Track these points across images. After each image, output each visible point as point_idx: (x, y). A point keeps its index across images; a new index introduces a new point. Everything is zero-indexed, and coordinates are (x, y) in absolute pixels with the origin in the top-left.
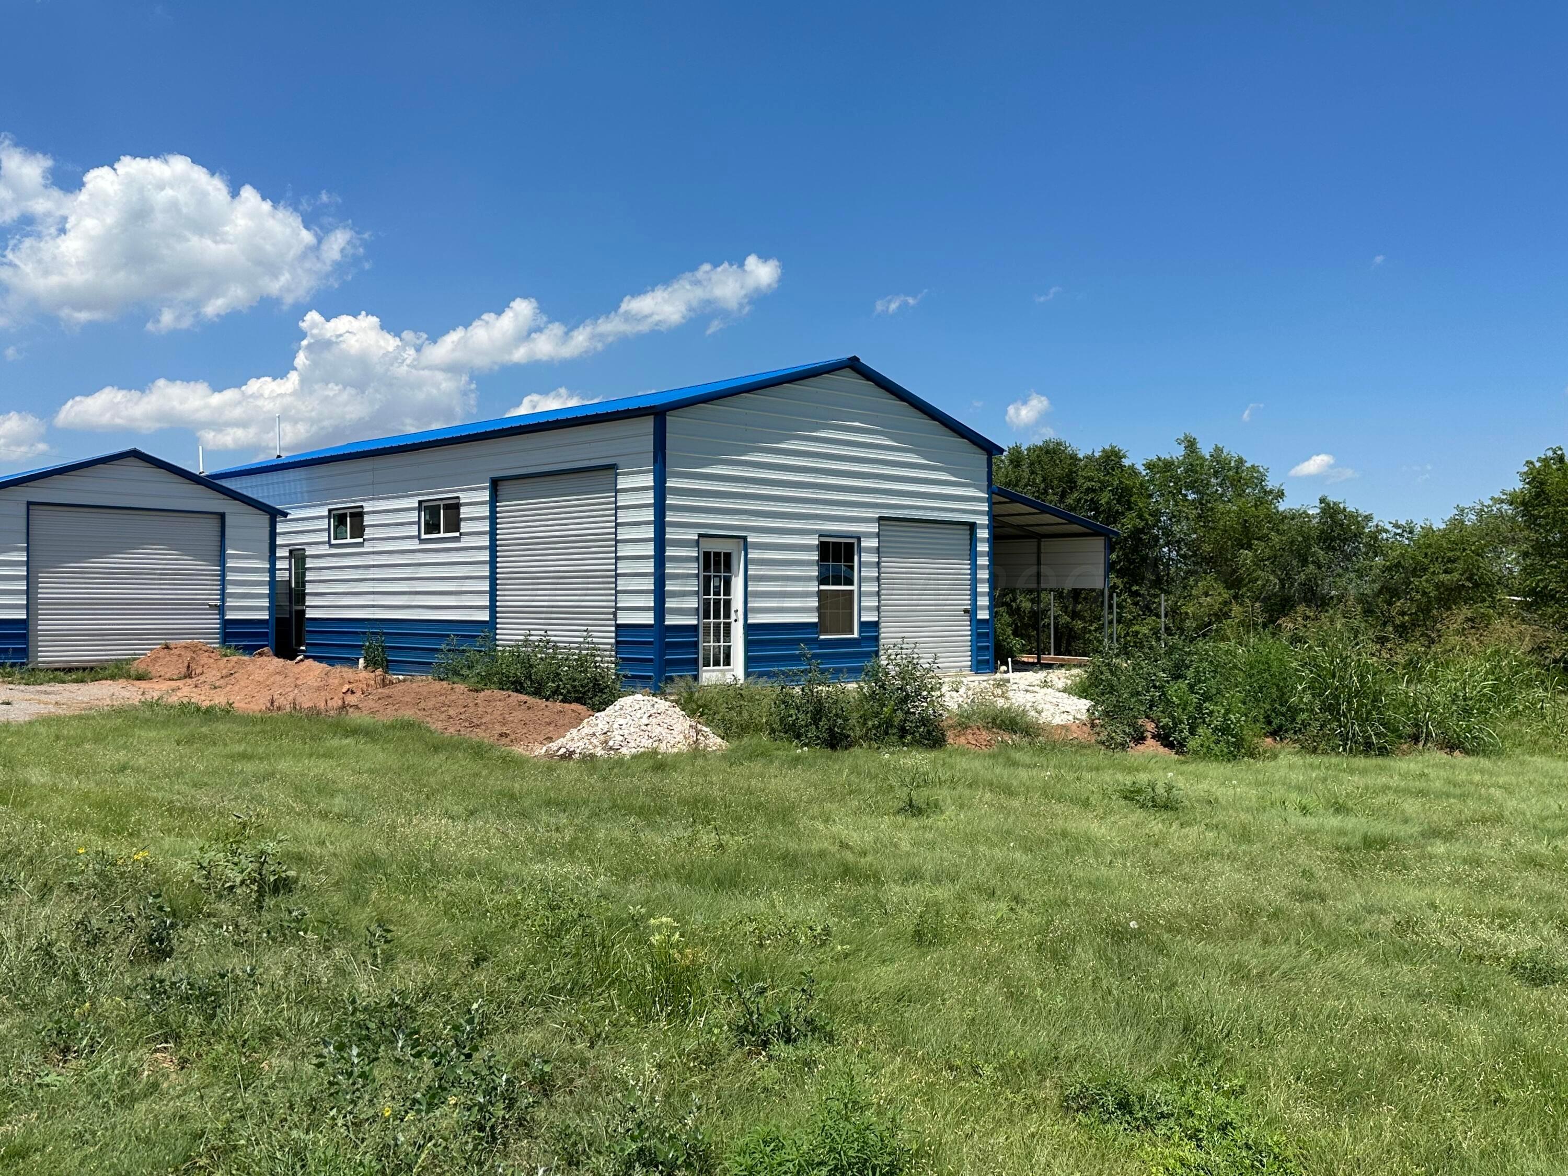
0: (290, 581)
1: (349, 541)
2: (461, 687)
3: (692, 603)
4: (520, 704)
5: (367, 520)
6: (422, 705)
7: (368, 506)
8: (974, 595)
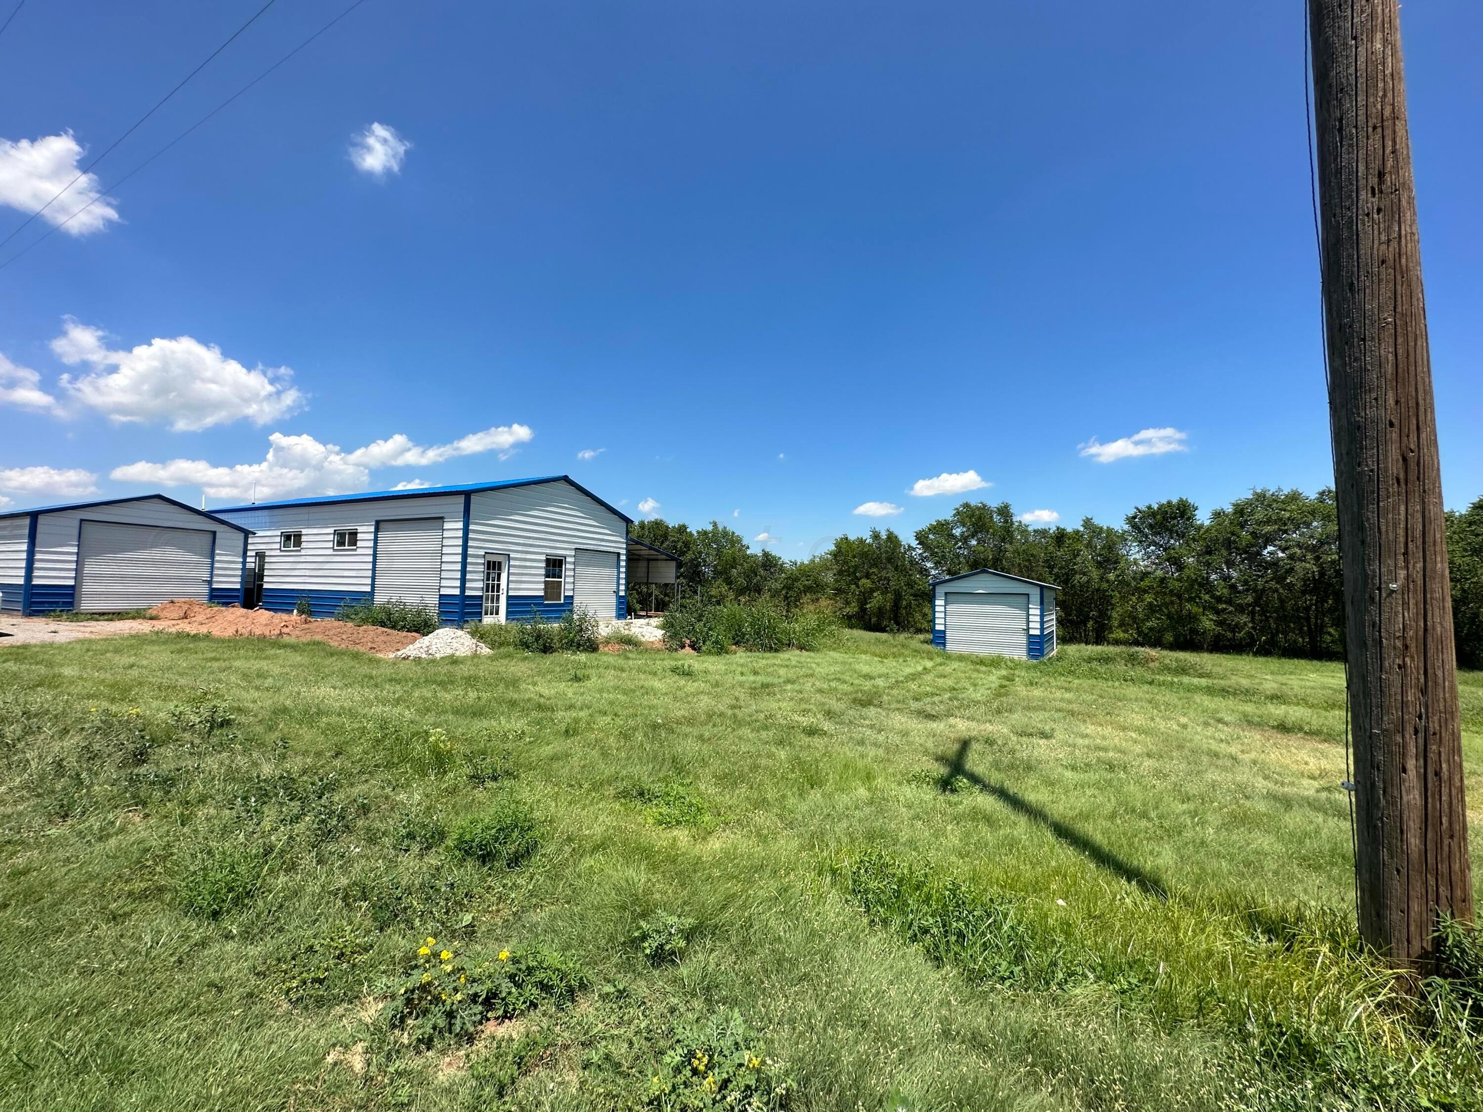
0: (255, 569)
1: (292, 548)
3: (480, 585)
5: (303, 538)
6: (327, 633)
7: (304, 531)
8: (618, 584)
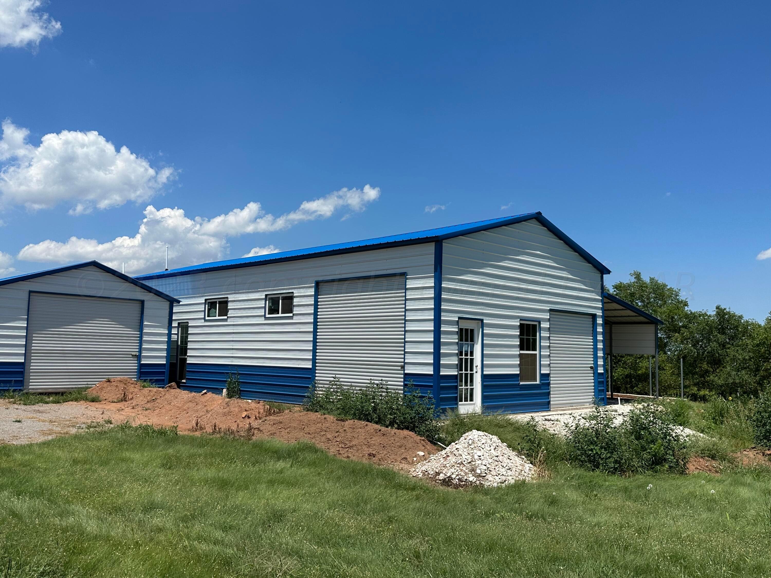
1: (217, 318)
2: (331, 418)
3: (454, 361)
4: (376, 431)
5: (230, 306)
6: (307, 430)
8: (596, 358)
